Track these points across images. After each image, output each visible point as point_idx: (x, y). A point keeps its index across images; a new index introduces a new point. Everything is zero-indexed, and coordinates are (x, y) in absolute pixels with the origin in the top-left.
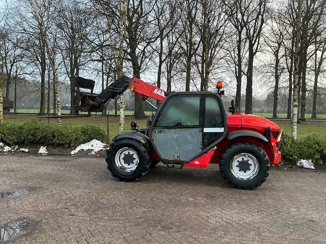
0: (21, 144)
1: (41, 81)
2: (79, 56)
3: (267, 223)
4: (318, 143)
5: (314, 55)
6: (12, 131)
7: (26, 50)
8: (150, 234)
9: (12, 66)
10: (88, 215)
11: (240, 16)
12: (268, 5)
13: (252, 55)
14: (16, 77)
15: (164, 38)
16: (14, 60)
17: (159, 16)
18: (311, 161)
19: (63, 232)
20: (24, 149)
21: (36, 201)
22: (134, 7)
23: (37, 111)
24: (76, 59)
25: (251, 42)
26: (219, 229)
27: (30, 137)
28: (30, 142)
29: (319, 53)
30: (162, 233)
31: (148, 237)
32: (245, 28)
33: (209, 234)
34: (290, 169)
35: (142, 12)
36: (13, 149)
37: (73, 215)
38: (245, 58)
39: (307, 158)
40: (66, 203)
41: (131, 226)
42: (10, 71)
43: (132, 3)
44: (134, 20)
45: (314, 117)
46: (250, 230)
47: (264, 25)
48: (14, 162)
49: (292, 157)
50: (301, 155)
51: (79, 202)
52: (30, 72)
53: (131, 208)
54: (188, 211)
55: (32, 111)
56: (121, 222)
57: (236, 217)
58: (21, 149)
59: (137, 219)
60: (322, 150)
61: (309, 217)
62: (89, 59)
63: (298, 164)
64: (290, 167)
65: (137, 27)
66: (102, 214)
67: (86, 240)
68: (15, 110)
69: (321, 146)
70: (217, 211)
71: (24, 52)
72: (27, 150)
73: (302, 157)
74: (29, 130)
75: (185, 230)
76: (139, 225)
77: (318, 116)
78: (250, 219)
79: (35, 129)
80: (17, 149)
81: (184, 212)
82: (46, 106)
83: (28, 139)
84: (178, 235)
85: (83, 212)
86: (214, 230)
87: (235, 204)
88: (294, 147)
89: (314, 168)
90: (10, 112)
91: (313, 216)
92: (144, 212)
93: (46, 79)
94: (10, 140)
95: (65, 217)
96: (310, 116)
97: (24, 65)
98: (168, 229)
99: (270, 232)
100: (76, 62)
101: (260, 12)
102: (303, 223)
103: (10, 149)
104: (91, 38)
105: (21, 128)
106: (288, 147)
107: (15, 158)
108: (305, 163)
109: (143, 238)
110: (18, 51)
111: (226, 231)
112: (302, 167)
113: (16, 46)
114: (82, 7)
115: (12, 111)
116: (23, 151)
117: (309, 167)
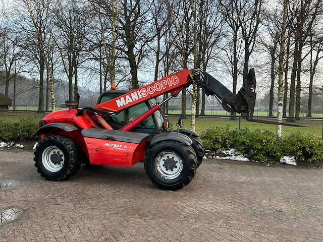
0: (17, 140)
1: (39, 79)
2: (78, 54)
3: (238, 212)
4: (301, 141)
5: (310, 55)
6: (8, 128)
7: (25, 48)
8: (128, 221)
9: (11, 64)
10: (73, 205)
11: (235, 16)
12: (264, 5)
13: (248, 55)
14: (15, 75)
15: (161, 37)
16: (13, 58)
17: (157, 15)
18: (293, 158)
19: (47, 219)
20: (19, 145)
21: (26, 192)
22: (131, 7)
23: (36, 109)
24: (74, 57)
25: (246, 41)
26: (191, 217)
27: (25, 133)
28: (25, 138)
29: (315, 53)
30: (139, 220)
31: (125, 223)
32: (240, 28)
33: (181, 222)
34: (273, 165)
35: (139, 11)
36: (9, 145)
37: (59, 204)
38: (241, 58)
39: (290, 155)
40: (54, 194)
41: (111, 214)
42: (10, 68)
43: (130, 2)
44: (131, 20)
45: (309, 116)
46: (220, 218)
47: (260, 24)
48: (9, 157)
49: (275, 153)
50: (284, 152)
51: (66, 193)
52: (29, 70)
53: (114, 198)
54: (166, 201)
55: (31, 109)
56: (102, 210)
57: (209, 207)
58: (17, 145)
59: (118, 208)
60: (304, 147)
61: (278, 208)
62: (87, 58)
63: (281, 161)
64: (273, 164)
65: (134, 26)
66: (85, 204)
67: (67, 226)
68: (14, 108)
69: (303, 143)
70: (193, 202)
71: (23, 50)
72: (22, 146)
73: (285, 153)
74: (24, 127)
75: (160, 217)
76: (118, 213)
77: (313, 115)
78: (222, 209)
79: (30, 126)
80: (13, 145)
81: (163, 202)
82: (45, 104)
83: (23, 135)
84: (153, 222)
85: (68, 202)
86: (187, 217)
87: (211, 196)
88: (278, 145)
89: (296, 164)
90: (9, 109)
91: (282, 207)
92: (125, 202)
93: (45, 77)
94: (7, 136)
95: (52, 206)
96: (305, 115)
97: (23, 63)
98: (145, 216)
99: (238, 220)
100: (74, 60)
101: (256, 12)
102: (271, 213)
103: (6, 145)
104: (89, 36)
105: (17, 125)
106: (272, 144)
107: (10, 154)
108: (288, 160)
109: (120, 224)
110: (17, 50)
111: (197, 218)
112: (284, 164)
113: (15, 44)
114: (80, 6)
115: (11, 108)
116: (18, 147)
117: (291, 163)
